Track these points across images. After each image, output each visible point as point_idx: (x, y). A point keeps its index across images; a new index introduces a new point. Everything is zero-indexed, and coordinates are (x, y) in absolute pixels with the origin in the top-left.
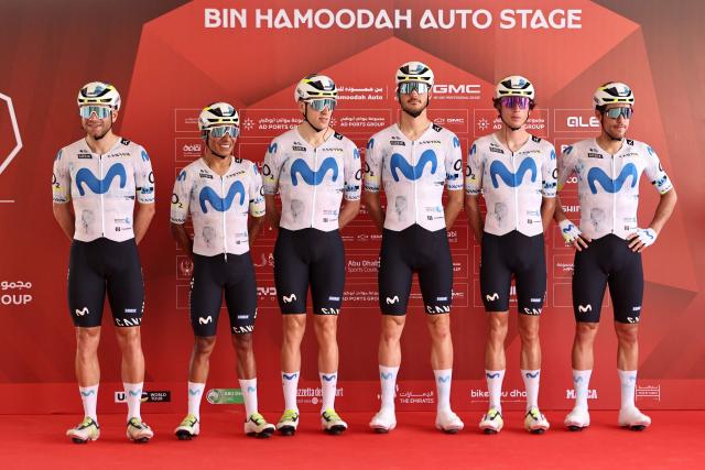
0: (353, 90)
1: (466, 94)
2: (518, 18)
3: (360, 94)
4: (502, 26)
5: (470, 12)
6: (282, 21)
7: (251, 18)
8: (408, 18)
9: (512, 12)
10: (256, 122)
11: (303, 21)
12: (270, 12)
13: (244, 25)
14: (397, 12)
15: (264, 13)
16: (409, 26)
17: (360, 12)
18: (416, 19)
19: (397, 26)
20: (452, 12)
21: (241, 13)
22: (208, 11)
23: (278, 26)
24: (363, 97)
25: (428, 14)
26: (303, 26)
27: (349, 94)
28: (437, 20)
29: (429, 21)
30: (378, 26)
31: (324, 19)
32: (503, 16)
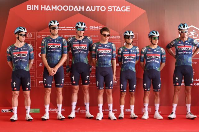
0: (68, 28)
1: (98, 29)
2: (113, 8)
3: (70, 28)
4: (109, 11)
5: (100, 7)
6: (48, 8)
7: (40, 8)
8: (83, 8)
9: (111, 7)
10: (41, 36)
11: (54, 9)
12: (45, 6)
13: (38, 9)
14: (80, 6)
15: (43, 6)
16: (83, 10)
17: (70, 6)
18: (85, 9)
19: (80, 10)
20: (95, 7)
21: (37, 6)
22: (28, 6)
23: (47, 10)
24: (71, 30)
25: (88, 7)
26: (54, 10)
27: (66, 28)
28: (91, 9)
29: (88, 9)
30: (75, 10)
31: (60, 8)
32: (109, 8)
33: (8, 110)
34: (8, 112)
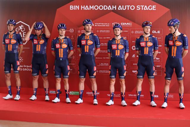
0: (102, 24)
1: (129, 25)
2: (141, 7)
3: (104, 25)
4: (137, 9)
5: (130, 6)
6: (87, 8)
7: (80, 8)
8: (115, 7)
9: (139, 6)
10: (81, 31)
11: (92, 8)
13: (78, 9)
14: (113, 6)
15: (83, 6)
16: (116, 9)
17: (104, 6)
19: (113, 9)
20: (126, 6)
21: (78, 6)
22: (71, 6)
23: (86, 9)
25: (120, 6)
26: (92, 9)
27: (102, 25)
28: (122, 8)
29: (120, 8)
30: (109, 9)
31: (96, 8)
32: (137, 7)
33: (54, 91)
34: (55, 93)
